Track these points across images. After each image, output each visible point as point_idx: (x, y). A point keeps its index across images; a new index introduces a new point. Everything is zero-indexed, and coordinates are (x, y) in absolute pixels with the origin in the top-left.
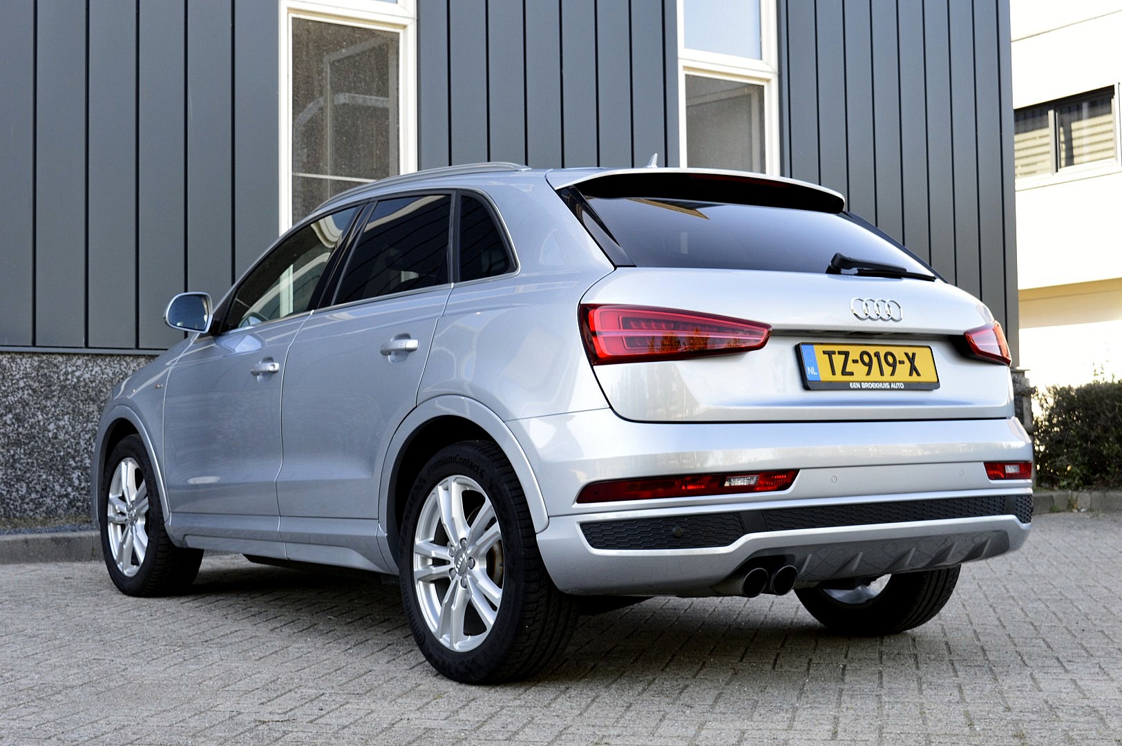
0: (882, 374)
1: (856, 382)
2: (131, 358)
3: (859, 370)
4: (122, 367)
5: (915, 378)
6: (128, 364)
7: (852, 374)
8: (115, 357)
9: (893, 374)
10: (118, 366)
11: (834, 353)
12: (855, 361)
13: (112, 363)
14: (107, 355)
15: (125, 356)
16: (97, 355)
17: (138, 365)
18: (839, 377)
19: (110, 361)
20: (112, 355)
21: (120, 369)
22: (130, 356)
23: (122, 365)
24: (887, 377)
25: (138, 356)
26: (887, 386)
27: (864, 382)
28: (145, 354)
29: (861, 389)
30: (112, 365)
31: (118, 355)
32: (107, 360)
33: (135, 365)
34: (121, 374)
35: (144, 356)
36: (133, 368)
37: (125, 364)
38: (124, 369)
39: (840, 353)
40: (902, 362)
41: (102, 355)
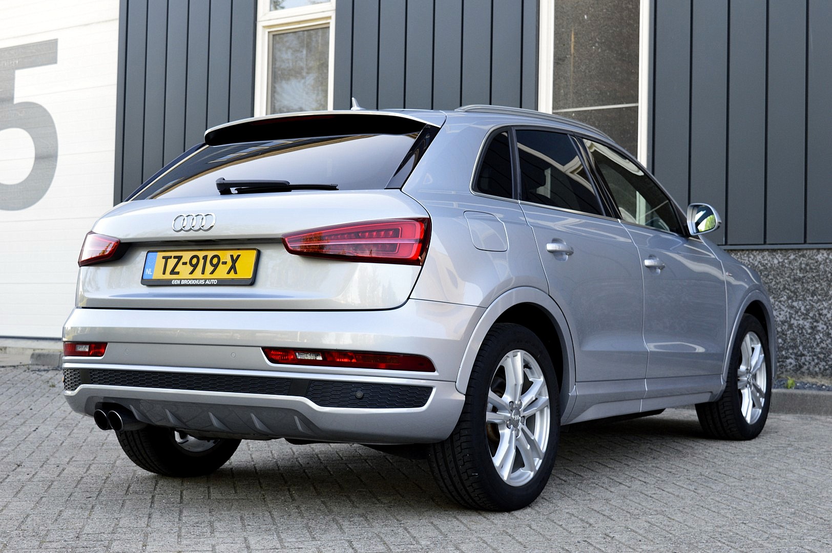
0: (203, 273)
1: (177, 279)
2: (758, 252)
3: (184, 271)
4: (750, 259)
5: (232, 275)
6: (755, 256)
7: (178, 273)
8: (744, 252)
9: (212, 273)
10: (747, 258)
11: (170, 257)
12: (185, 264)
13: (742, 256)
14: (739, 250)
15: (753, 250)
16: (731, 250)
17: (763, 257)
18: (168, 276)
19: (741, 255)
20: (743, 250)
21: (749, 261)
22: (756, 250)
23: (750, 257)
24: (207, 275)
25: (763, 250)
26: (202, 282)
27: (184, 279)
28: (768, 248)
29: (180, 285)
30: (743, 258)
31: (747, 250)
32: (739, 254)
33: (760, 257)
34: (749, 265)
35: (768, 250)
36: (758, 260)
37: (752, 257)
38: (751, 261)
39: (175, 257)
40: (225, 263)
41: (735, 250)
